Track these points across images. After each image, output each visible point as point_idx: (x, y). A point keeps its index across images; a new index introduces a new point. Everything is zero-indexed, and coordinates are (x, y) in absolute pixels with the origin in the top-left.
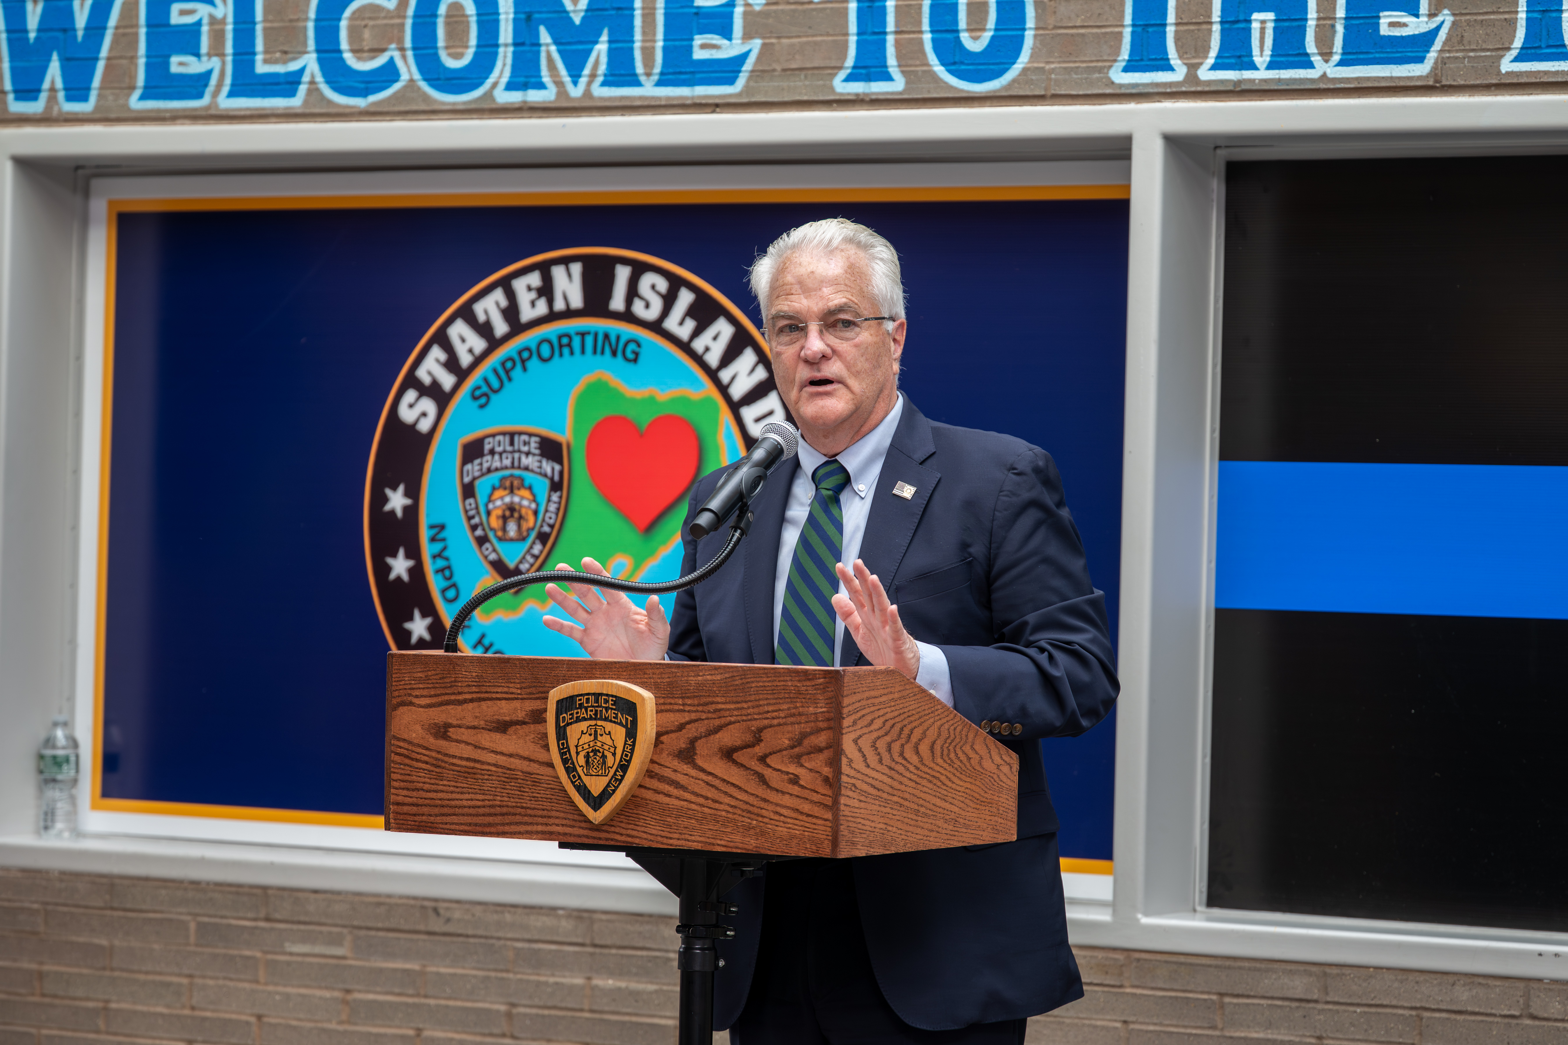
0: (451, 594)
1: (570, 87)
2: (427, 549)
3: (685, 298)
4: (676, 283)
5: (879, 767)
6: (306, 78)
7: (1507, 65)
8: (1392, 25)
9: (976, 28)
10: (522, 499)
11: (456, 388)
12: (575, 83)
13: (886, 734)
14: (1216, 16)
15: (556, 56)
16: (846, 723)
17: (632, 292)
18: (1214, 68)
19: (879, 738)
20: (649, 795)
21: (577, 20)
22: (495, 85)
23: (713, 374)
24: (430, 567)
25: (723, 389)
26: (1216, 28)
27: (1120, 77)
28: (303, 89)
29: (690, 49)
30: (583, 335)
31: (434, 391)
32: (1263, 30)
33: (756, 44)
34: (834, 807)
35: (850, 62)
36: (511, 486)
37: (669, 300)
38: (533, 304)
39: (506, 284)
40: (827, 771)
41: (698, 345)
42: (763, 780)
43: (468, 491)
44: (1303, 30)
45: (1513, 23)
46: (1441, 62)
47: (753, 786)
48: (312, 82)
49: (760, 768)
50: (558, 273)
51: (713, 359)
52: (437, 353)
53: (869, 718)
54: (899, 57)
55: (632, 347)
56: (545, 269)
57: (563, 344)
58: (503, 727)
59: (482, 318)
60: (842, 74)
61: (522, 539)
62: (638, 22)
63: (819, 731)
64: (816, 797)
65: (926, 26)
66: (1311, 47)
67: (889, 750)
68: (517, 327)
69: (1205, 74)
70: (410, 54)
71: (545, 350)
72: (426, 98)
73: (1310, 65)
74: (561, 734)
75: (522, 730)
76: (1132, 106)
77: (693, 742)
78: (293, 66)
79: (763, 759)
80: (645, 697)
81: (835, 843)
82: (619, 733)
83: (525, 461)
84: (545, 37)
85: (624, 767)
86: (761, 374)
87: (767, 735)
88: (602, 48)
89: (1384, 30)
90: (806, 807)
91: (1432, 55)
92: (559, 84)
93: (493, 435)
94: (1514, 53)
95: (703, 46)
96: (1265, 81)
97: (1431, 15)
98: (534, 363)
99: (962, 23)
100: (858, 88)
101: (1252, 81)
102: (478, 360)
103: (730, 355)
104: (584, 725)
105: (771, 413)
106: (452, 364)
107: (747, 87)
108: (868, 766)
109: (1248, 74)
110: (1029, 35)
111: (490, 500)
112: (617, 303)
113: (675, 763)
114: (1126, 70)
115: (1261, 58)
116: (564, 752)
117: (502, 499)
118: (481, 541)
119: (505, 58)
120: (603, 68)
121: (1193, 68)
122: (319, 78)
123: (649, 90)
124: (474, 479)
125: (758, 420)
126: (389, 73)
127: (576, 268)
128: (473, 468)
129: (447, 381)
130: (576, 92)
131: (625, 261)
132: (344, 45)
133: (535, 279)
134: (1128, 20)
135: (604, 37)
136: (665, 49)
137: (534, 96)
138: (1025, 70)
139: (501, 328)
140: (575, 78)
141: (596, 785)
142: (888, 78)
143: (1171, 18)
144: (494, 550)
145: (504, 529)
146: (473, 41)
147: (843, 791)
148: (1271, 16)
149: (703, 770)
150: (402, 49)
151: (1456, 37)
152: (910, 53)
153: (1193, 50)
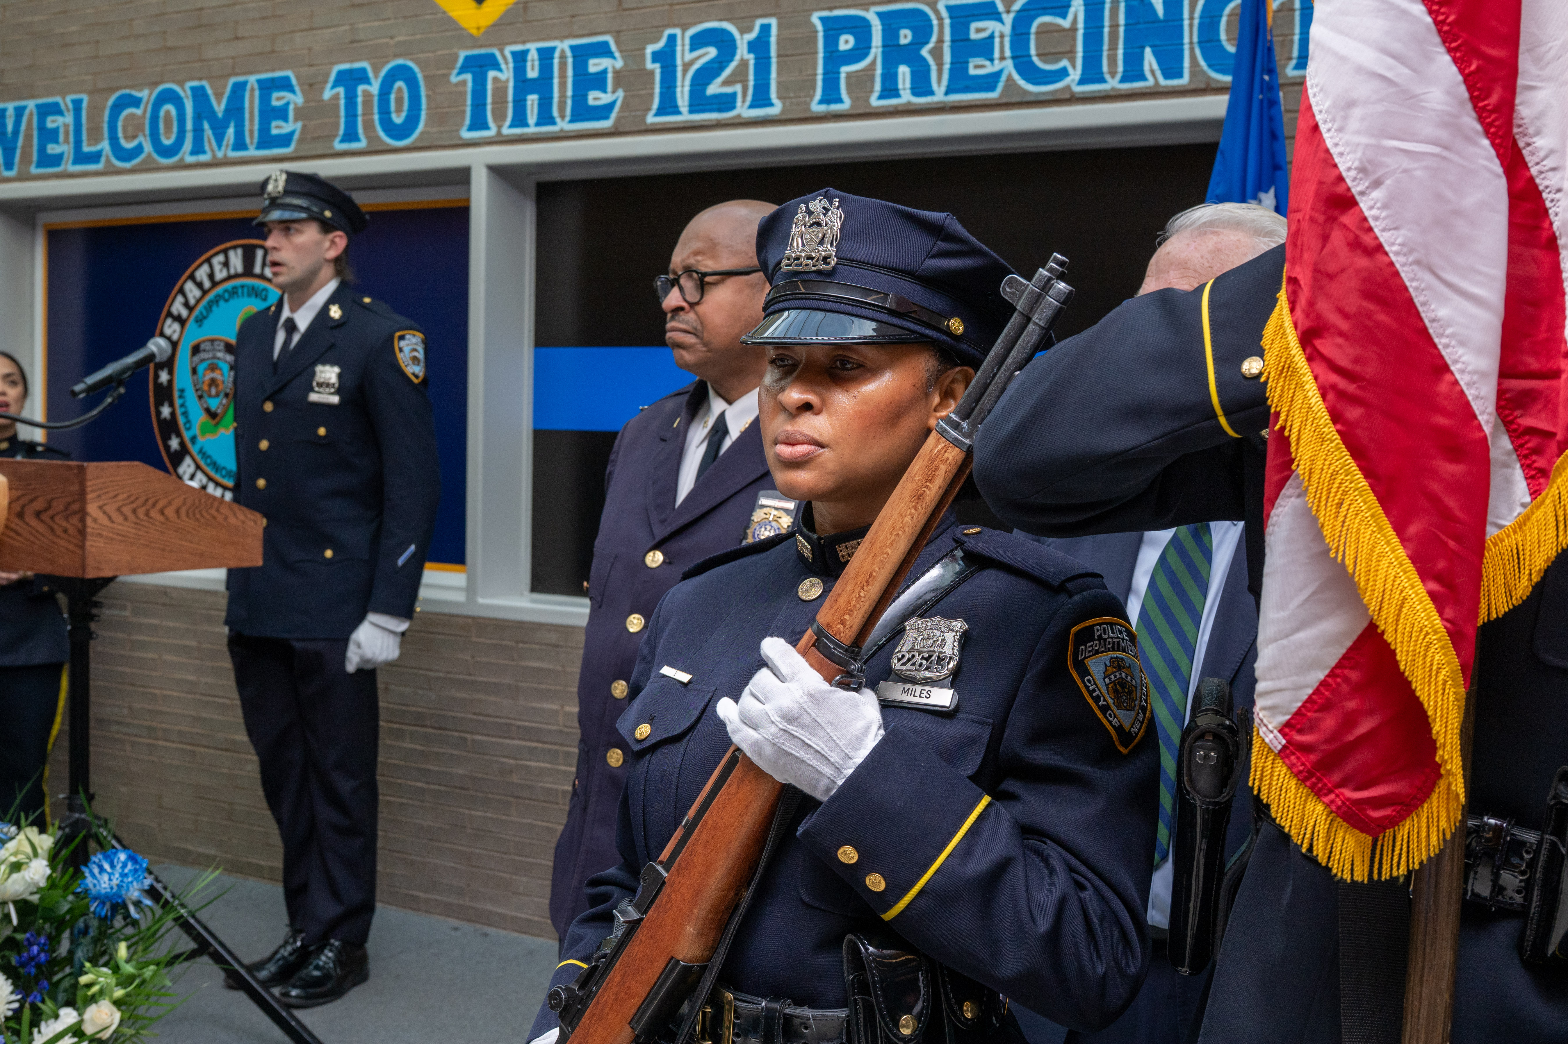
0: (188, 425)
1: (217, 152)
2: (178, 402)
5: (125, 523)
6: (104, 153)
7: (650, 119)
8: (594, 99)
9: (399, 110)
10: (216, 375)
11: (189, 316)
12: (220, 150)
13: (132, 503)
14: (510, 100)
15: (211, 136)
16: (89, 496)
17: (264, 264)
18: (510, 127)
19: (124, 505)
20: (6, 539)
21: (220, 115)
22: (185, 153)
24: (179, 411)
26: (510, 105)
27: (466, 135)
28: (103, 159)
29: (269, 129)
30: (243, 287)
31: (179, 319)
32: (532, 105)
33: (299, 125)
34: (82, 547)
35: (341, 131)
36: (213, 368)
38: (221, 271)
39: (208, 261)
40: (79, 525)
42: (52, 530)
43: (194, 371)
44: (550, 104)
45: (652, 95)
46: (618, 119)
47: (48, 534)
48: (107, 156)
49: (51, 523)
50: (231, 253)
52: (180, 299)
53: (113, 494)
54: (364, 128)
55: (264, 293)
56: (225, 252)
57: (234, 292)
59: (198, 279)
60: (338, 139)
61: (217, 395)
62: (247, 116)
63: (75, 501)
64: (76, 541)
65: (376, 111)
66: (555, 113)
67: (134, 511)
68: (215, 284)
69: (505, 131)
70: (148, 139)
71: (226, 296)
72: (155, 161)
73: (555, 123)
76: (471, 150)
77: (23, 507)
78: (98, 147)
79: (52, 518)
81: (84, 568)
83: (220, 355)
84: (206, 126)
87: (54, 503)
88: (231, 131)
89: (591, 102)
90: (71, 547)
91: (614, 115)
92: (213, 151)
93: (204, 341)
94: (653, 112)
95: (276, 127)
96: (534, 134)
97: (614, 92)
98: (222, 303)
99: (393, 109)
100: (345, 146)
101: (527, 134)
102: (198, 301)
106: (186, 304)
107: (295, 148)
108: (113, 522)
109: (525, 130)
110: (423, 114)
111: (204, 375)
112: (257, 270)
113: (17, 520)
114: (468, 130)
115: (531, 121)
117: (210, 375)
118: (200, 397)
119: (189, 138)
120: (232, 141)
121: (500, 127)
122: (110, 153)
123: (252, 152)
124: (197, 365)
126: (139, 149)
127: (240, 251)
128: (196, 359)
129: (184, 313)
130: (220, 155)
132: (120, 134)
133: (221, 258)
134: (469, 101)
135: (232, 125)
136: (259, 129)
137: (203, 158)
138: (422, 133)
139: (207, 284)
140: (220, 146)
142: (359, 140)
143: (489, 100)
144: (206, 402)
145: (209, 391)
146: (175, 129)
147: (89, 537)
148: (536, 97)
149: (27, 524)
150: (145, 136)
151: (625, 106)
152: (369, 126)
153: (500, 117)
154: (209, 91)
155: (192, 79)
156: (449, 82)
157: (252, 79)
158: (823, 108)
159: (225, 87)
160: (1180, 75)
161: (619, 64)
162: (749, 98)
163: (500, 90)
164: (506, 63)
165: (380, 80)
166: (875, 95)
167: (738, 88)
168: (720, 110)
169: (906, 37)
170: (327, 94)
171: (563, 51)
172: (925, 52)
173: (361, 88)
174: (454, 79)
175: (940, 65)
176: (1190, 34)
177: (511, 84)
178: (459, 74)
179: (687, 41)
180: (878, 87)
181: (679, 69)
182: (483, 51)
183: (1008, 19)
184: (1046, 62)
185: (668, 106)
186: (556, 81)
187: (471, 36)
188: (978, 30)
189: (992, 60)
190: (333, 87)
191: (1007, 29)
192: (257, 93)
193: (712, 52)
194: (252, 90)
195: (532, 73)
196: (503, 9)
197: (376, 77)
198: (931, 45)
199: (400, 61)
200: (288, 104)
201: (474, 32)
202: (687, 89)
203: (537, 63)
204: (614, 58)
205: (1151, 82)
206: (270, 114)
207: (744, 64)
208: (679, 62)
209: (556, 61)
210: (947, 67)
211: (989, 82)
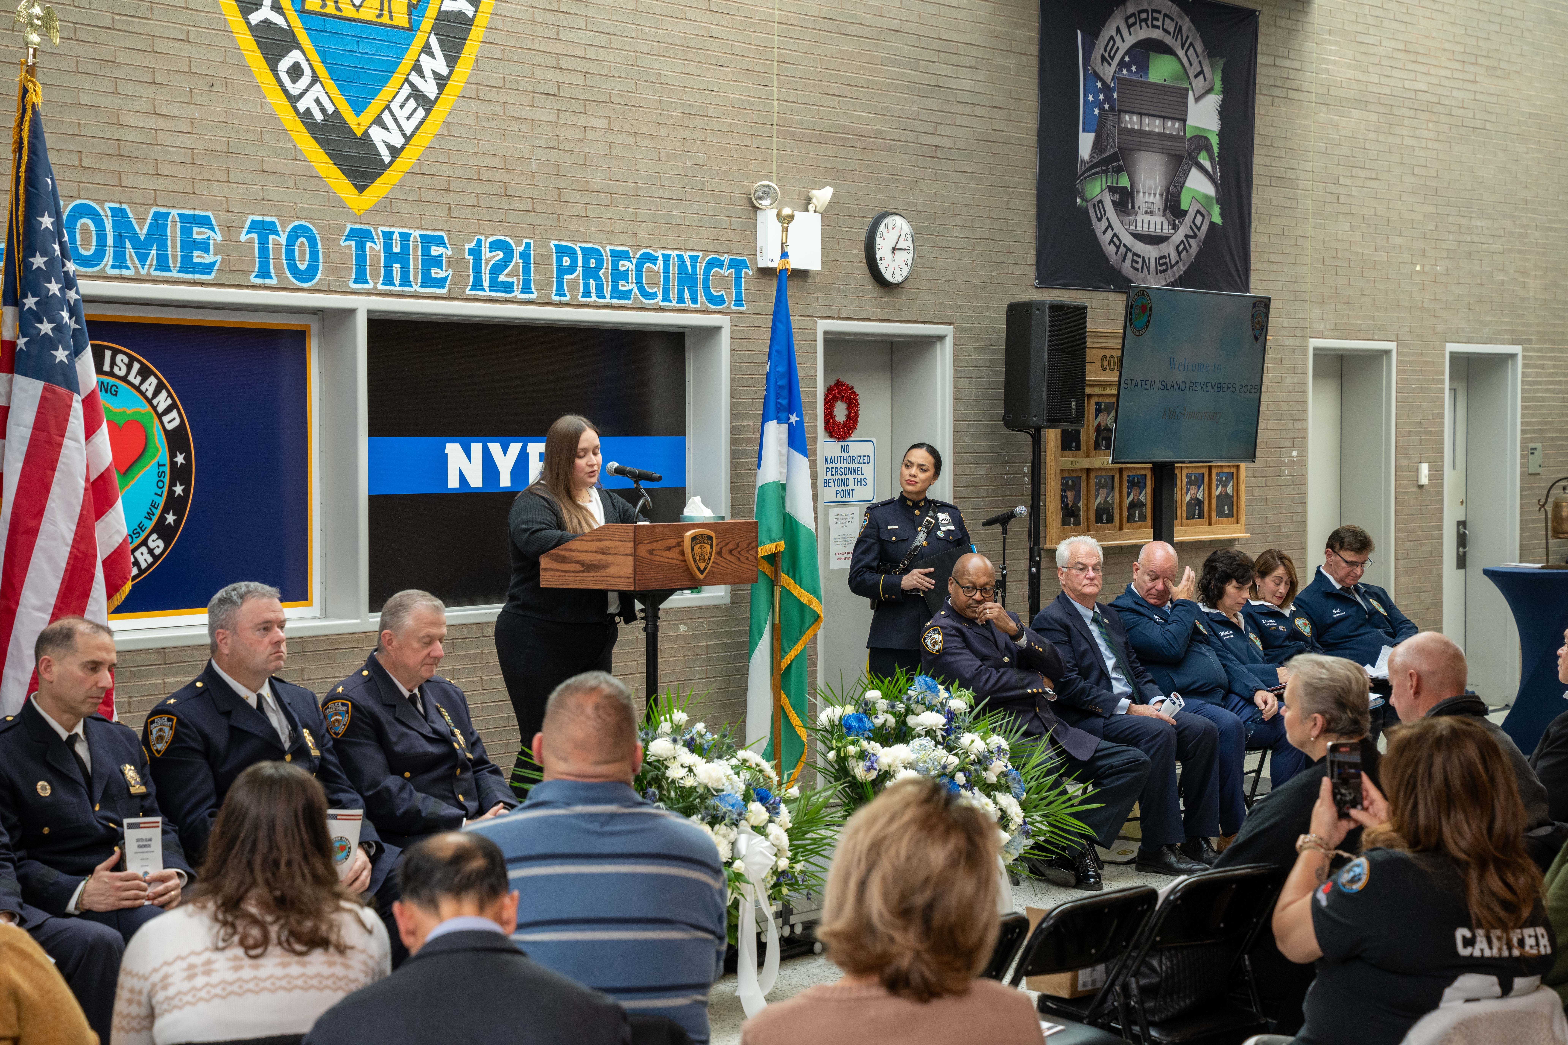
1: (140, 269)
3: (136, 366)
4: (132, 360)
7: (468, 292)
8: (435, 273)
9: (302, 260)
12: (143, 268)
14: (382, 264)
15: (133, 254)
17: (113, 363)
18: (382, 284)
21: (143, 238)
22: (106, 265)
23: (150, 401)
25: (155, 408)
26: (382, 269)
27: (351, 285)
29: (193, 257)
32: (397, 271)
33: (219, 258)
35: (257, 270)
37: (129, 367)
41: (143, 388)
42: (739, 559)
45: (469, 276)
46: (450, 289)
49: (739, 555)
51: (149, 394)
54: (275, 269)
55: (114, 388)
58: (669, 549)
60: (254, 274)
62: (169, 242)
65: (284, 257)
66: (412, 279)
69: (380, 287)
73: (411, 286)
74: (693, 549)
75: (675, 549)
76: (356, 297)
77: (721, 548)
79: (739, 552)
80: (713, 534)
82: (708, 547)
84: (128, 245)
85: (709, 559)
86: (169, 401)
87: (740, 543)
88: (153, 252)
89: (433, 275)
91: (447, 286)
92: (136, 267)
94: (469, 287)
95: (198, 257)
96: (399, 291)
97: (446, 271)
99: (297, 258)
100: (259, 281)
101: (394, 291)
103: (156, 393)
104: (698, 546)
105: (174, 419)
107: (216, 276)
109: (393, 288)
110: (321, 264)
112: (106, 368)
114: (354, 282)
115: (397, 282)
116: (693, 555)
119: (110, 252)
120: (155, 262)
121: (376, 283)
123: (174, 274)
125: (169, 422)
130: (144, 272)
131: (109, 348)
134: (354, 263)
135: (155, 248)
136: (182, 256)
137: (125, 272)
138: (320, 279)
140: (143, 265)
141: (702, 566)
142: (271, 278)
143: (368, 263)
146: (94, 243)
148: (399, 266)
149: (724, 558)
151: (453, 280)
152: (279, 268)
153: (375, 276)
154: (131, 215)
155: (111, 201)
156: (339, 245)
157: (174, 212)
158: (557, 298)
159: (147, 214)
160: (696, 303)
161: (450, 253)
162: (520, 287)
163: (375, 257)
164: (379, 239)
165: (287, 234)
166: (581, 294)
167: (515, 279)
168: (506, 292)
169: (593, 263)
170: (243, 238)
171: (415, 237)
172: (601, 273)
173: (271, 237)
174: (342, 244)
175: (607, 282)
176: (700, 283)
177: (383, 255)
178: (346, 240)
179: (488, 246)
180: (581, 290)
181: (483, 262)
182: (363, 227)
183: (634, 261)
184: (649, 288)
185: (478, 285)
186: (411, 257)
187: (356, 214)
188: (623, 266)
189: (628, 283)
190: (248, 233)
191: (634, 267)
192: (179, 224)
193: (501, 255)
194: (174, 221)
195: (396, 249)
196: (376, 200)
197: (284, 231)
198: (603, 270)
199: (303, 223)
200: (208, 238)
201: (356, 211)
202: (488, 276)
203: (399, 242)
204: (447, 248)
205: (687, 305)
206: (190, 245)
207: (517, 265)
208: (483, 258)
209: (411, 243)
210: (610, 283)
211: (627, 295)
